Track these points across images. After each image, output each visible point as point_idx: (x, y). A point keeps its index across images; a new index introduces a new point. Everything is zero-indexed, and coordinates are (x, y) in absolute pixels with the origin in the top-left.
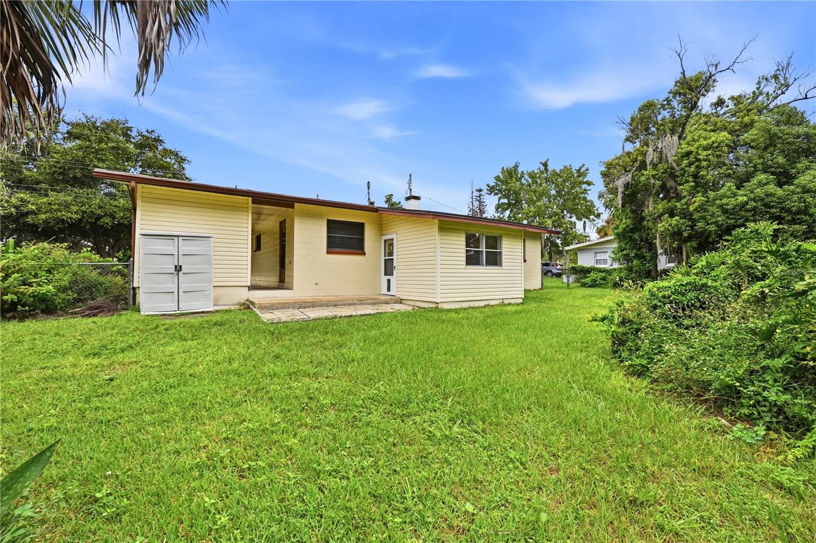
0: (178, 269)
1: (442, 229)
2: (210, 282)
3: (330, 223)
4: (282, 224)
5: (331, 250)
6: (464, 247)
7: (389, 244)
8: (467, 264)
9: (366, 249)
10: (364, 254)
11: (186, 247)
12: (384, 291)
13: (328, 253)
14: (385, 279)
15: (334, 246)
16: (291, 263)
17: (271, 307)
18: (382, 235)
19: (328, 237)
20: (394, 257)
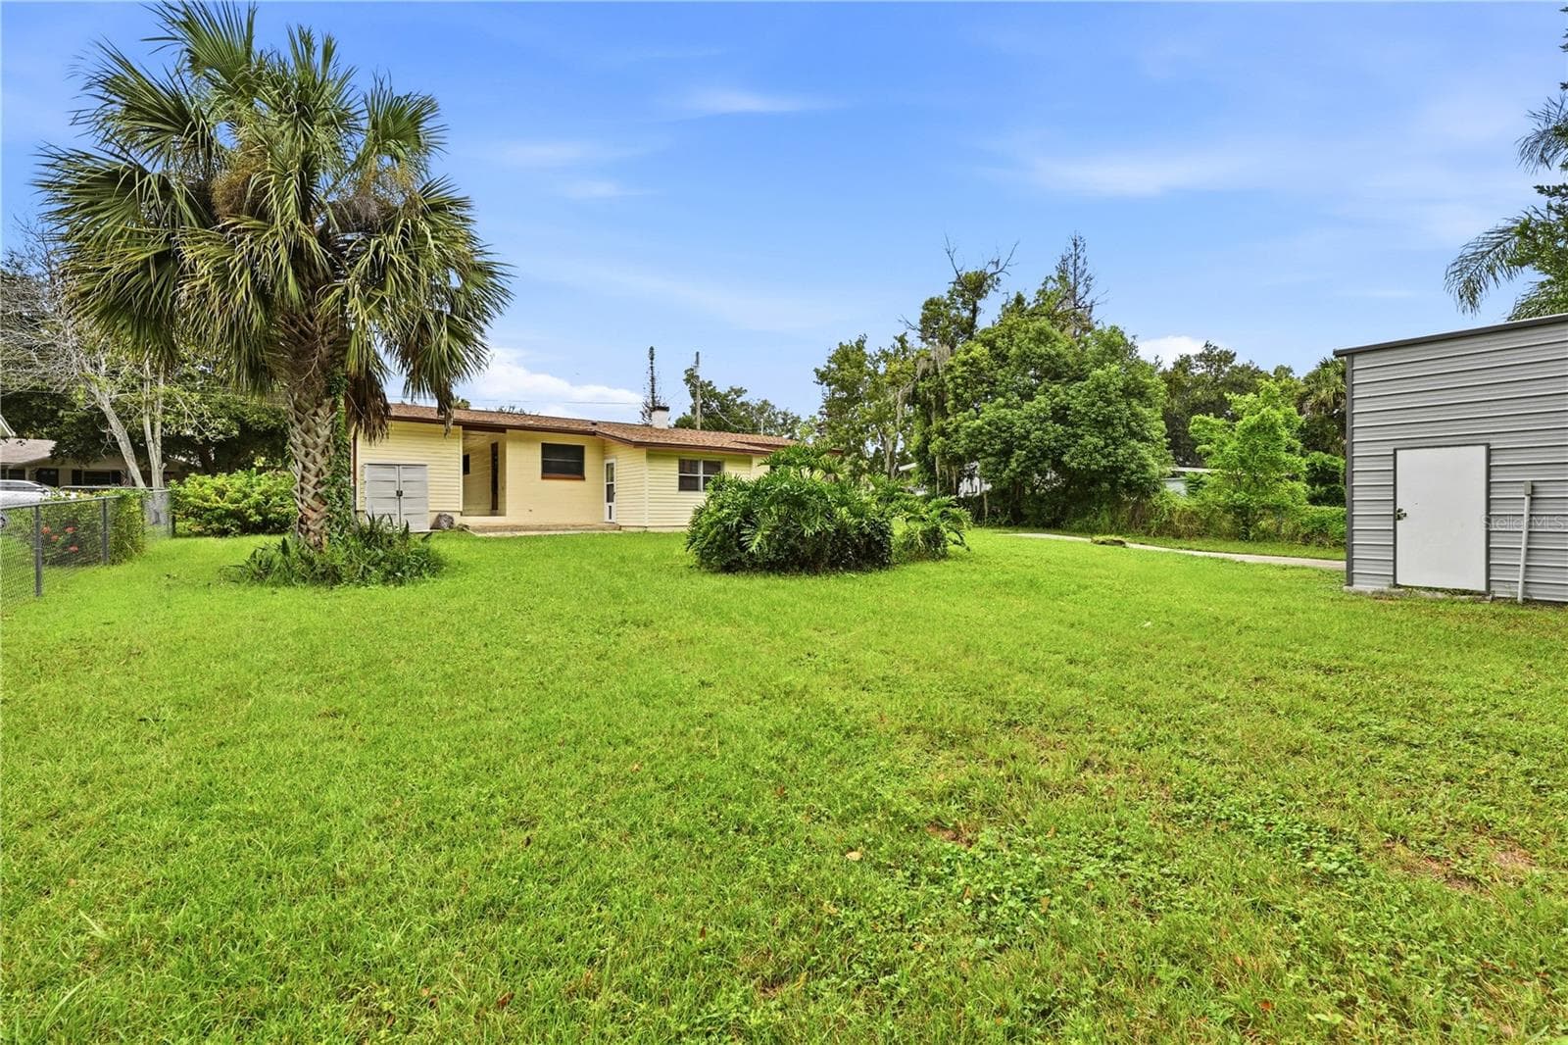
0: (399, 494)
1: (650, 456)
2: (427, 505)
3: (545, 447)
4: (495, 447)
5: (548, 475)
6: (677, 473)
7: (610, 468)
8: (680, 489)
9: (587, 474)
10: (584, 479)
11: (406, 475)
12: (607, 519)
13: (543, 478)
14: (607, 505)
15: (549, 470)
16: (504, 488)
17: (483, 529)
18: (605, 458)
19: (543, 462)
20: (614, 483)
